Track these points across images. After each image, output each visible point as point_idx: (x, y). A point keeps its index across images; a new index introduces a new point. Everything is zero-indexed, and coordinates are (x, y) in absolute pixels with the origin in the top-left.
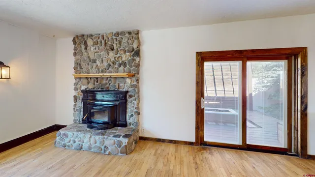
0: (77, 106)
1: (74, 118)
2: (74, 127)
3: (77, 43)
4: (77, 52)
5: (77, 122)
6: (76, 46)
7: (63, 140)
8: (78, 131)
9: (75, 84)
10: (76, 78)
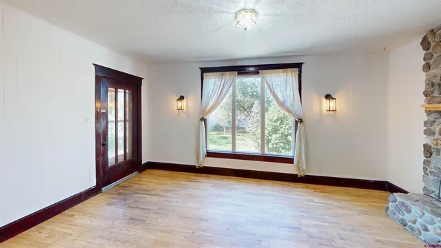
0: (432, 165)
1: (423, 185)
2: (425, 202)
3: (432, 44)
4: (431, 62)
5: (432, 195)
6: (430, 50)
7: (401, 212)
8: (433, 213)
9: (425, 123)
10: (429, 113)
